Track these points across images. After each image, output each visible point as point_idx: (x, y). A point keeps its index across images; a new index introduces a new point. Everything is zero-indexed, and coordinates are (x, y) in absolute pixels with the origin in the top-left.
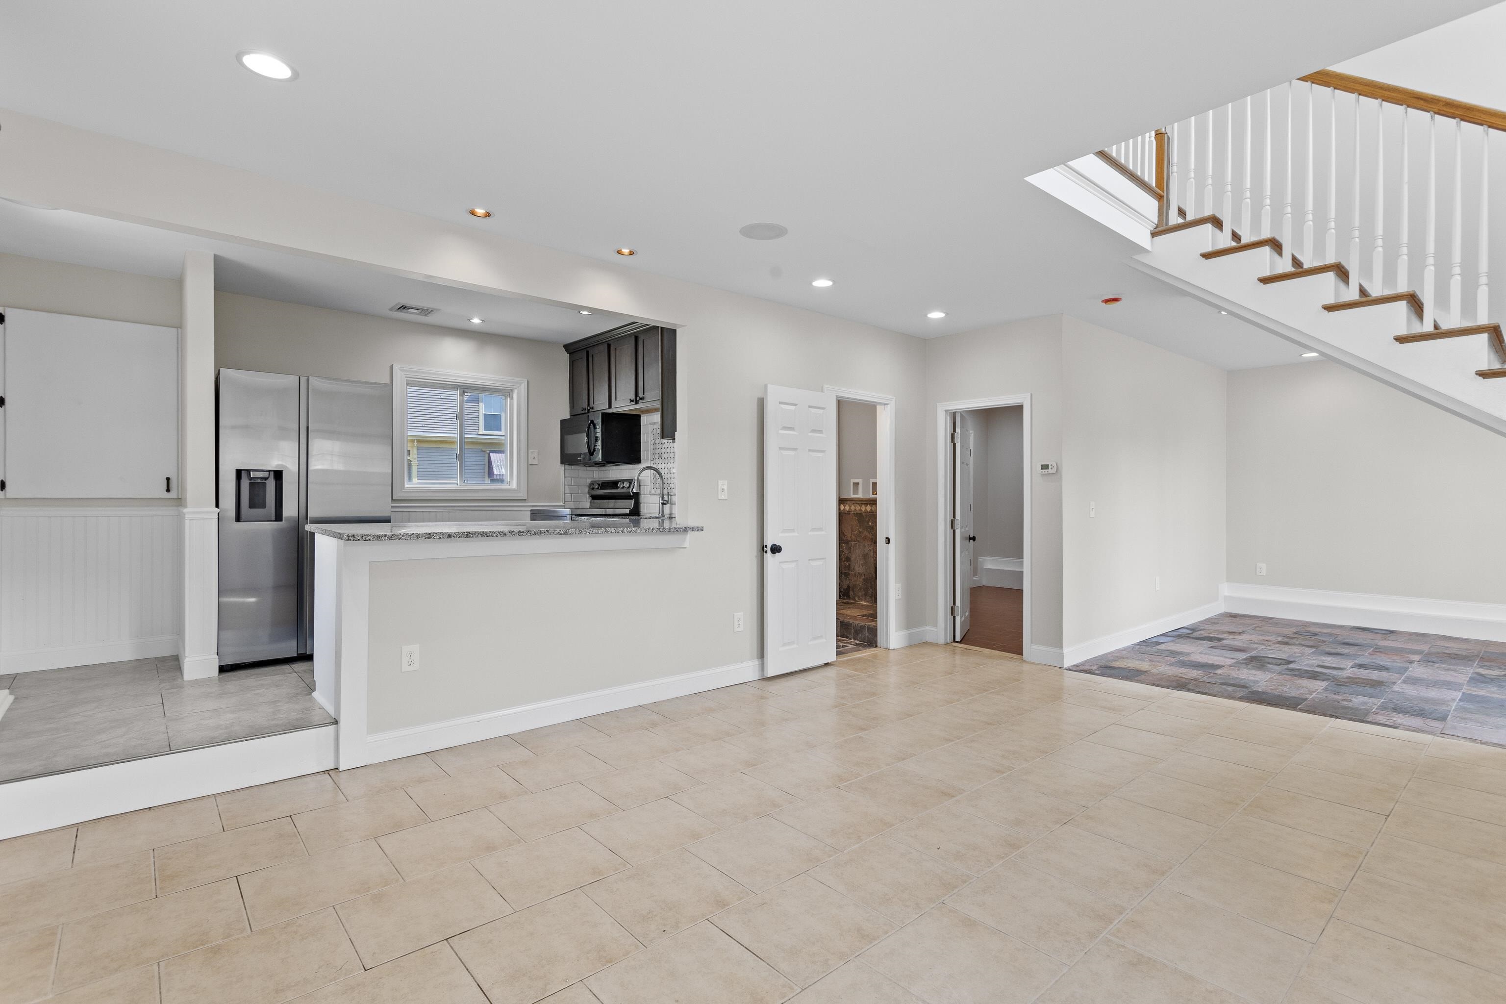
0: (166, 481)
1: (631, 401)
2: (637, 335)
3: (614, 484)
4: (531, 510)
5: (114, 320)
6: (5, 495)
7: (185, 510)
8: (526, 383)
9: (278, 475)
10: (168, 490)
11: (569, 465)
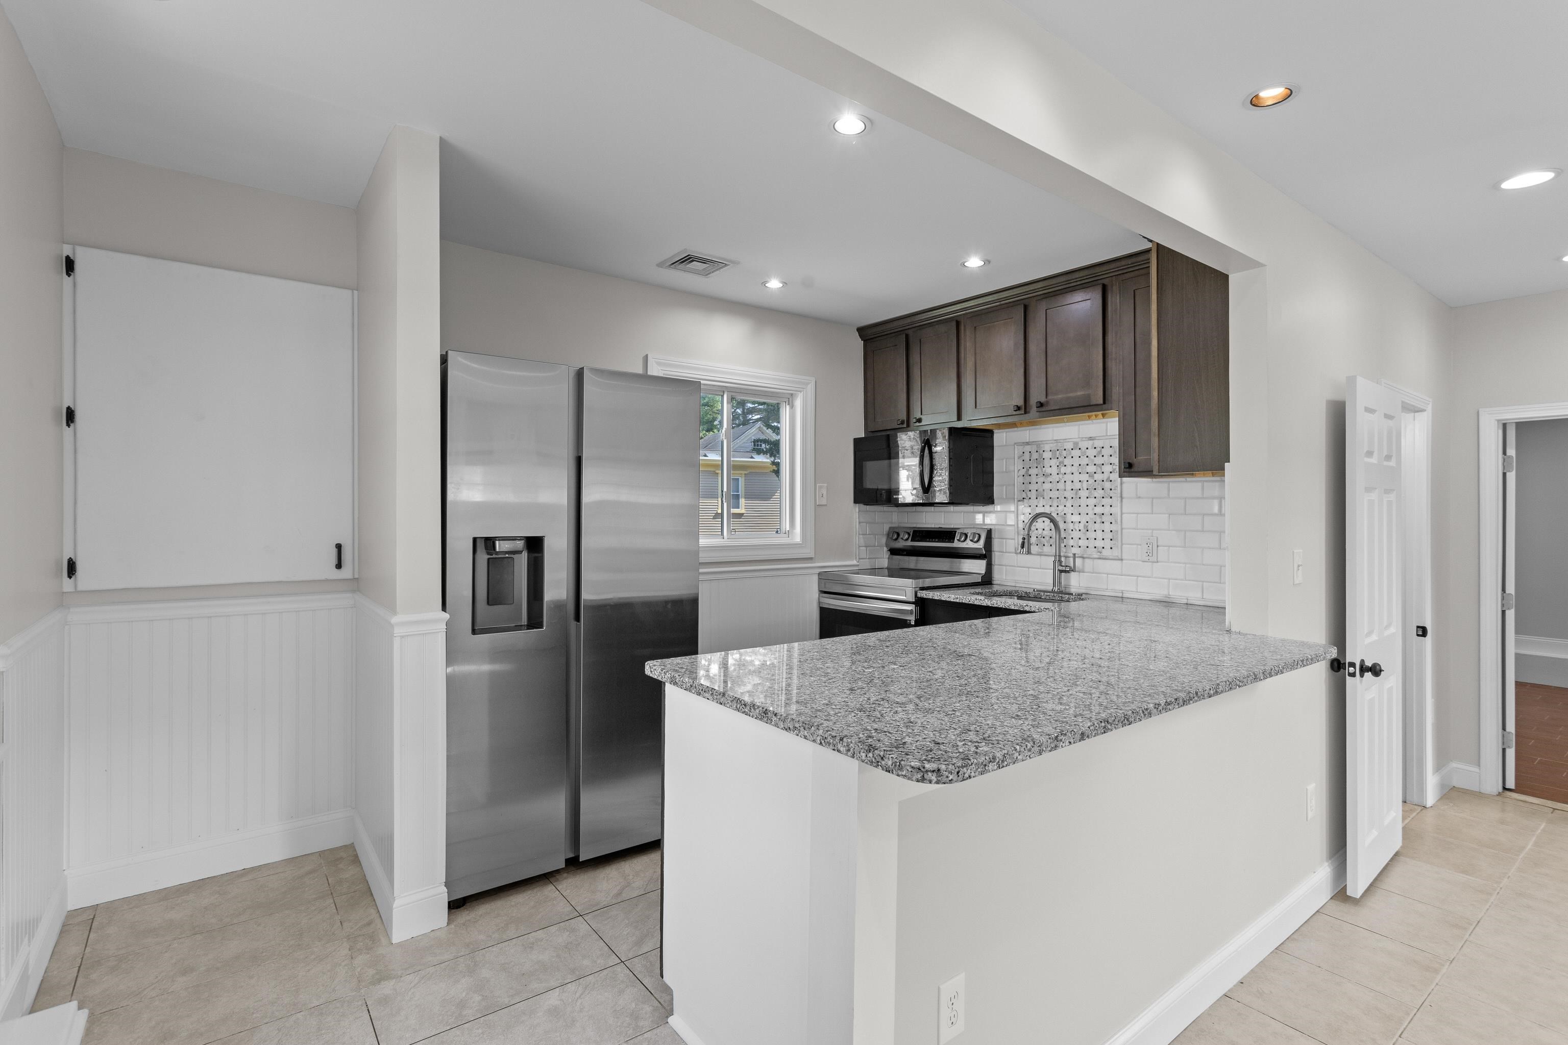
0: (335, 550)
1: (1018, 408)
2: (1027, 304)
3: (948, 535)
4: (819, 574)
5: (255, 273)
6: (76, 586)
7: (395, 620)
8: (813, 383)
9: (535, 545)
10: (339, 566)
11: (865, 505)
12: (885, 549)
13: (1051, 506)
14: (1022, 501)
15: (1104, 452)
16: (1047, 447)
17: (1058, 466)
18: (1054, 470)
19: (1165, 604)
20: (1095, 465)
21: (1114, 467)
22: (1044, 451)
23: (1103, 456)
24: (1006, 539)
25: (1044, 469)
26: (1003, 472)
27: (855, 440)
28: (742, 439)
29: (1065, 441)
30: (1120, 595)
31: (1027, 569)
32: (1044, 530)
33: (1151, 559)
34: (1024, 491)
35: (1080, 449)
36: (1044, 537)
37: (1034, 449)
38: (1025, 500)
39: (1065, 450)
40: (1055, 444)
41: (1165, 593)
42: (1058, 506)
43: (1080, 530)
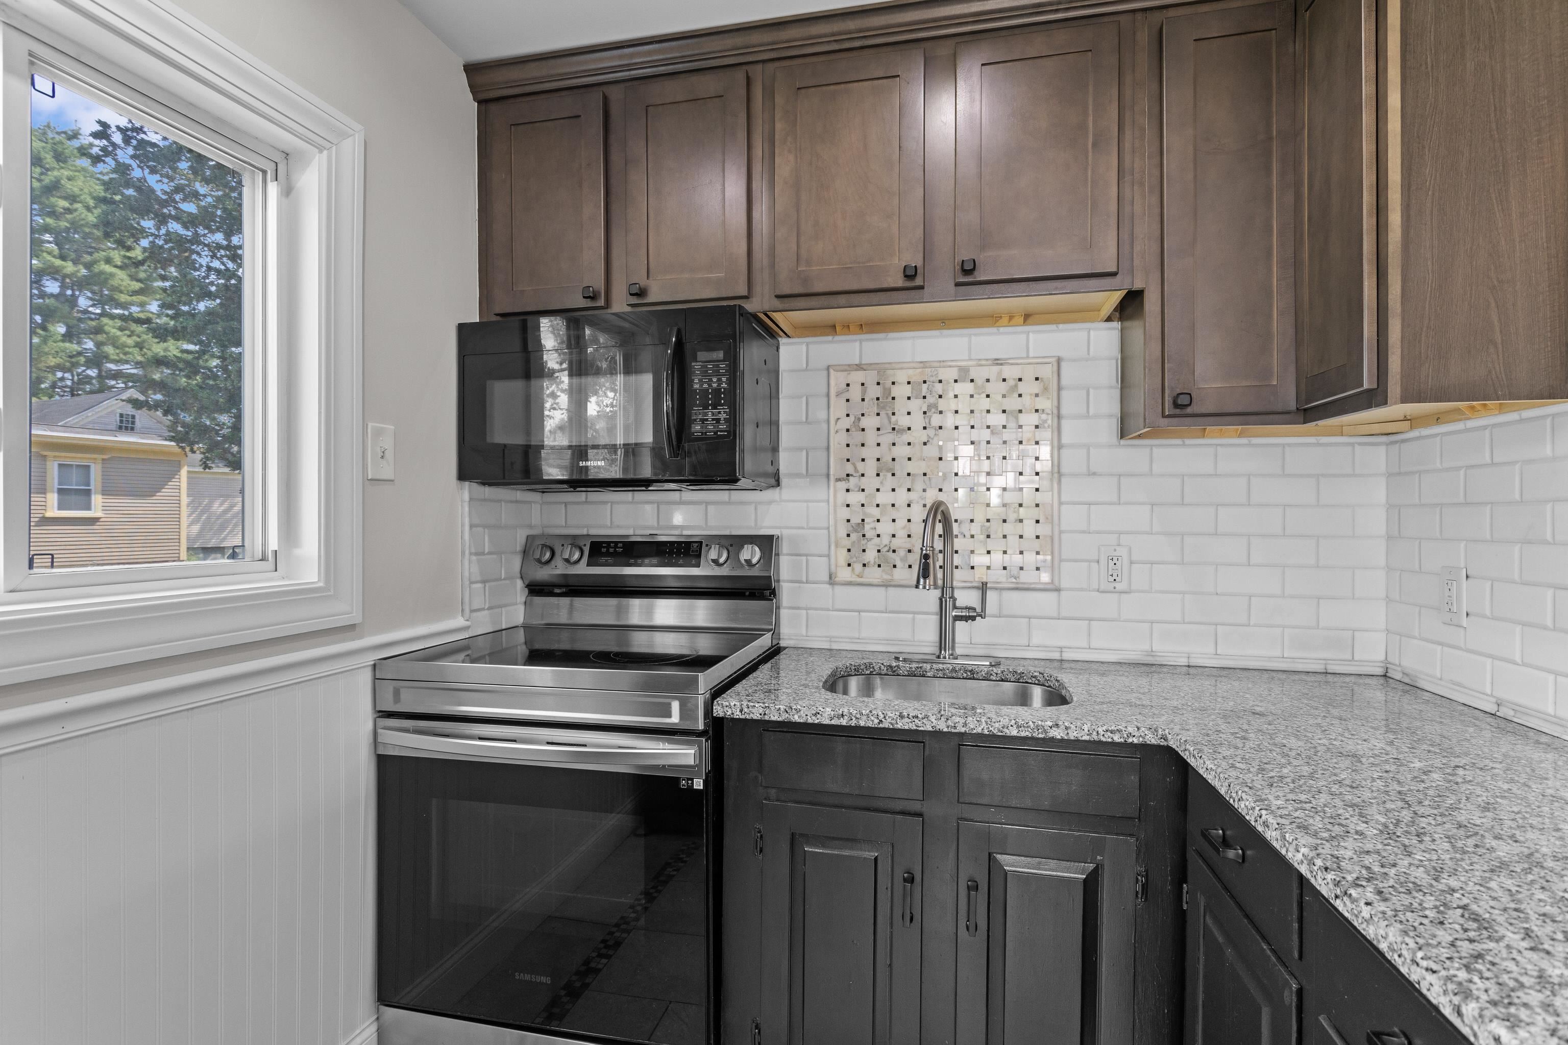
11: (484, 484)
12: (519, 584)
13: (909, 490)
14: (843, 479)
15: (1022, 388)
16: (901, 376)
17: (925, 413)
18: (917, 421)
19: (1143, 668)
20: (1004, 411)
21: (1044, 416)
22: (893, 383)
23: (1020, 395)
24: (807, 555)
25: (893, 418)
26: (800, 423)
27: (462, 328)
28: (97, 410)
29: (942, 364)
30: (1056, 656)
31: (857, 614)
32: (894, 536)
33: (1119, 586)
34: (848, 460)
35: (972, 381)
36: (894, 551)
37: (870, 377)
38: (851, 478)
39: (940, 381)
40: (920, 370)
41: (1147, 647)
42: (924, 490)
43: (972, 536)
